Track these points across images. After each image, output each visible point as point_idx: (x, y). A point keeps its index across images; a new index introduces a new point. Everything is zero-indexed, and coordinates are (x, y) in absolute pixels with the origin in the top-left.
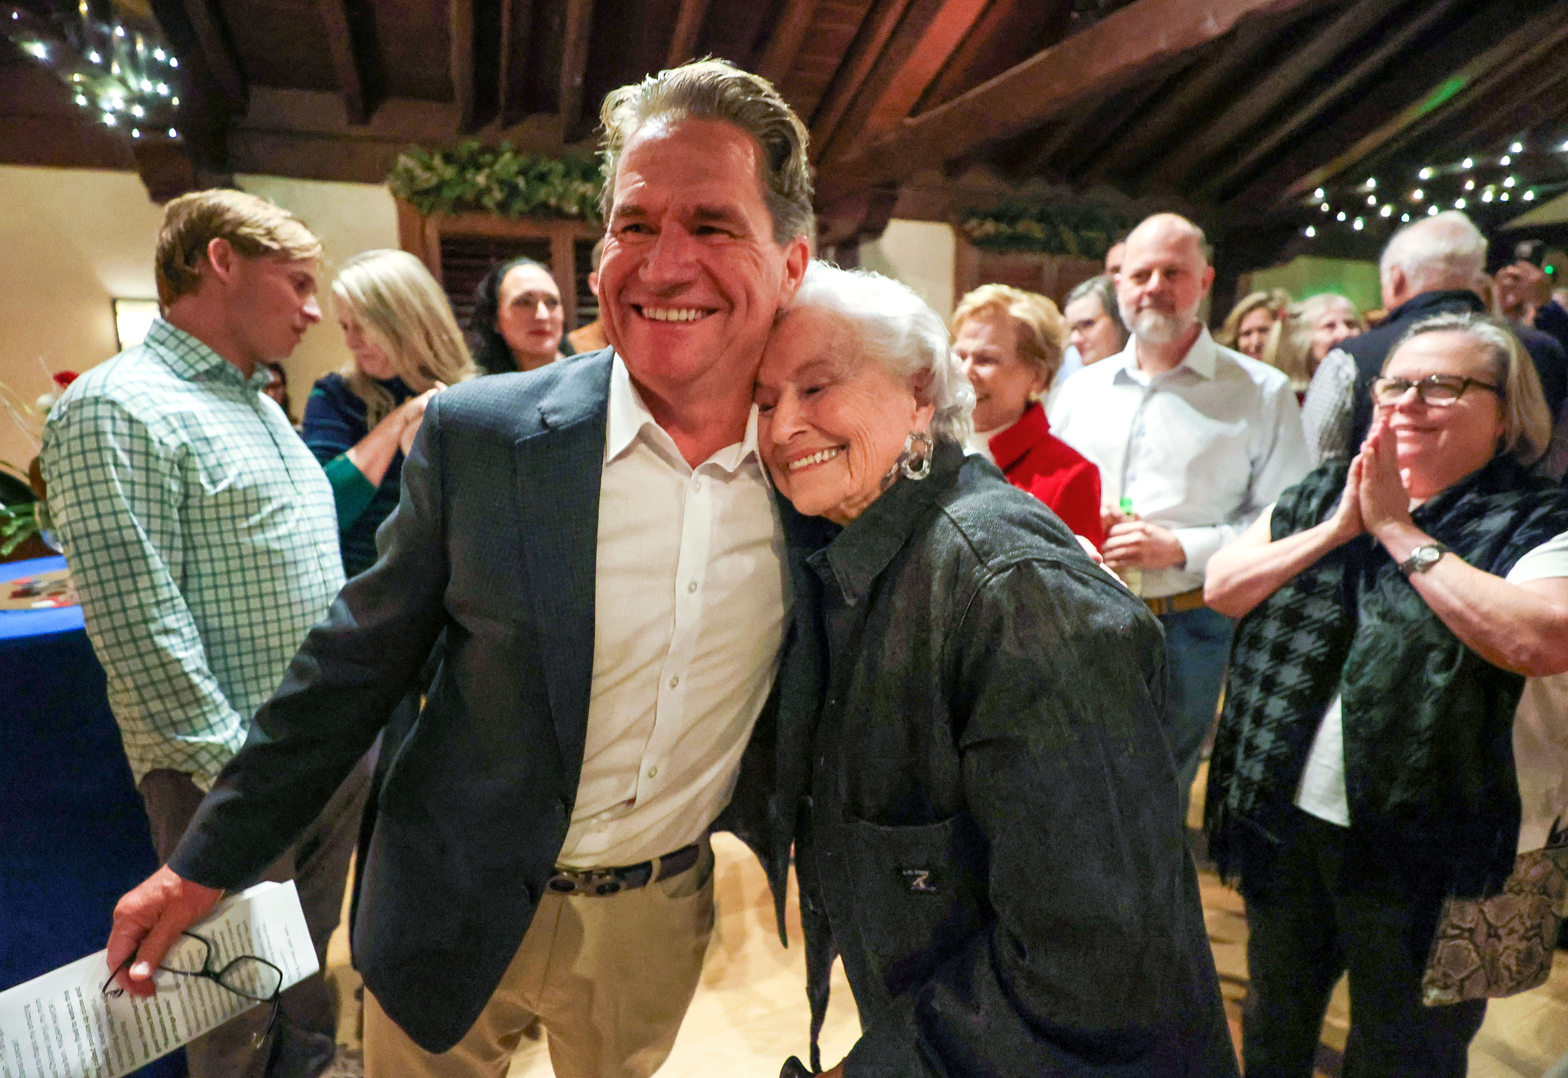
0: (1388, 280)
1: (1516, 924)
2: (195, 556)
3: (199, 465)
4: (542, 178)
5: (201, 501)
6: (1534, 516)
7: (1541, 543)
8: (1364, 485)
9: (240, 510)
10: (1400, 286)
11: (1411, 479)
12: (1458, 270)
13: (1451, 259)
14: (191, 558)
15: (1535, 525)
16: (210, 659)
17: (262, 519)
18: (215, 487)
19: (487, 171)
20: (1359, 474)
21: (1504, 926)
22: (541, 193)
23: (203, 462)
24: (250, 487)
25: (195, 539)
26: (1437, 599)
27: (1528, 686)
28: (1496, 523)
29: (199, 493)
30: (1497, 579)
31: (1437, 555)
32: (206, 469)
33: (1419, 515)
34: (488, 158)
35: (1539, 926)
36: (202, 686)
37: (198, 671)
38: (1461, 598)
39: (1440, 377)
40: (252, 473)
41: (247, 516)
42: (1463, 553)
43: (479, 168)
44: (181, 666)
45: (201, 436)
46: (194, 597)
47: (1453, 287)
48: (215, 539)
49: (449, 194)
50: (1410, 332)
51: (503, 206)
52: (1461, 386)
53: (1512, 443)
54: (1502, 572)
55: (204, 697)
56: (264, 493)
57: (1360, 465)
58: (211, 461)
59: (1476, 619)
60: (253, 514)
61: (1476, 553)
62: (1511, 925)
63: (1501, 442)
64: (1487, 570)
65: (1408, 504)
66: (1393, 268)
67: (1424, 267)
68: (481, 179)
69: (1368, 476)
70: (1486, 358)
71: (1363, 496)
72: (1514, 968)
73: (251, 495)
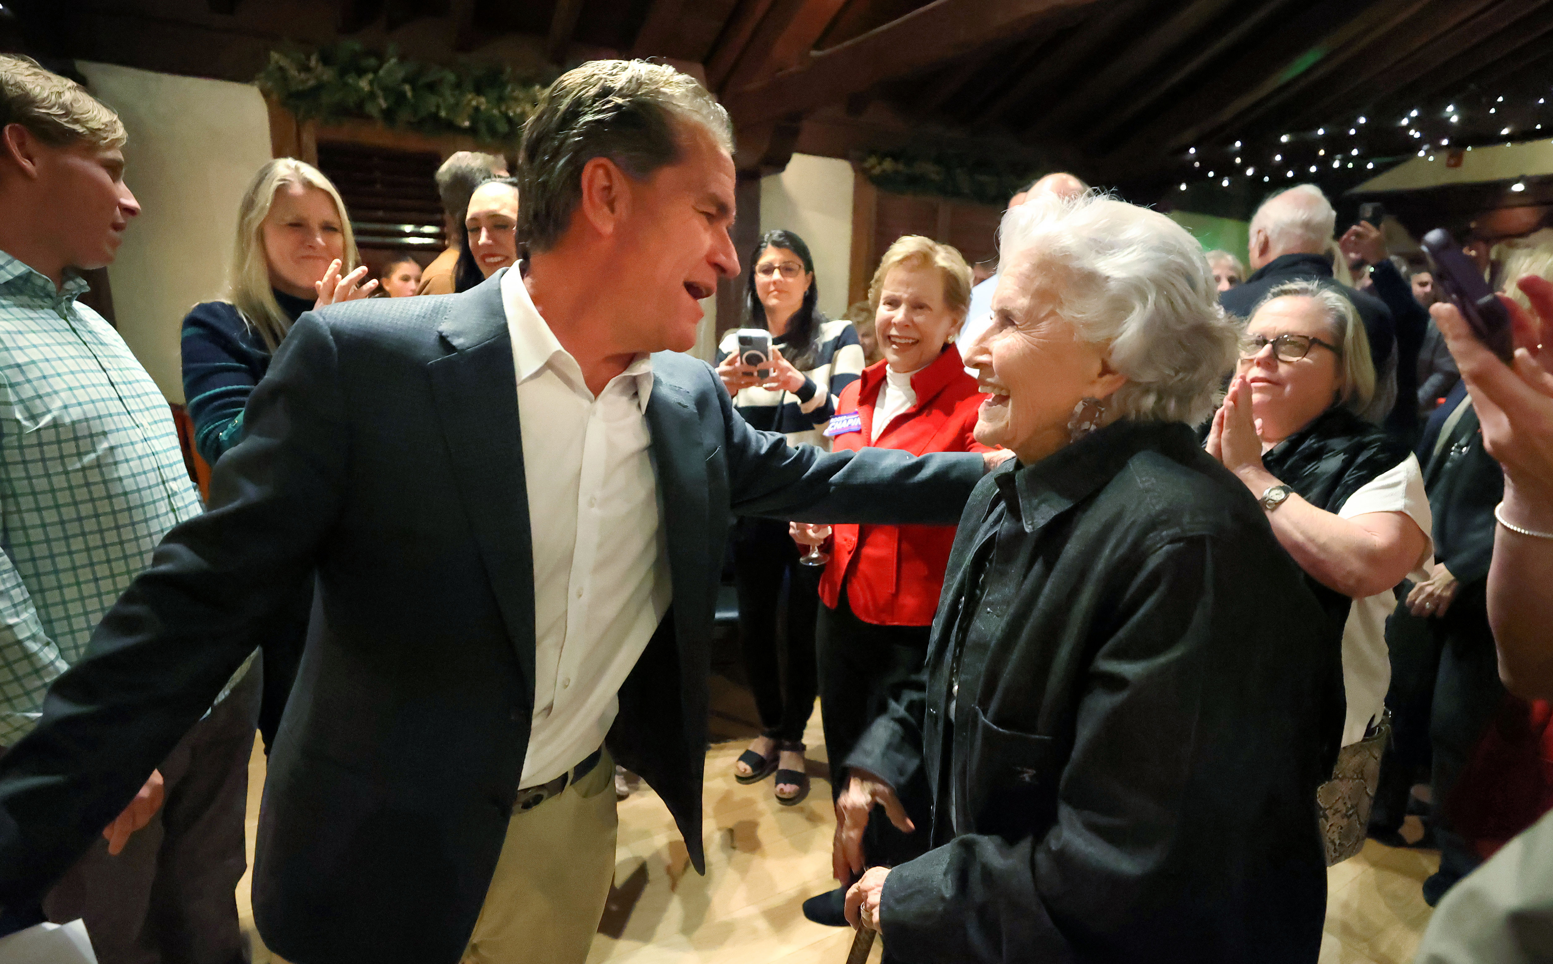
0: (1254, 243)
1: (1340, 806)
2: (17, 504)
3: (12, 398)
4: (432, 87)
5: (20, 440)
6: (1360, 459)
7: (1365, 483)
8: (1225, 434)
9: (69, 448)
10: (1265, 249)
11: (1262, 427)
12: (1312, 236)
13: (1307, 225)
14: (12, 508)
15: (1360, 467)
16: (47, 623)
17: (98, 458)
18: (37, 424)
19: (370, 76)
20: (1221, 425)
21: (1330, 808)
22: (431, 102)
23: (17, 394)
24: (80, 421)
25: (16, 484)
26: (1284, 533)
27: (1354, 604)
28: (1330, 464)
29: (16, 431)
30: (1331, 515)
31: (1282, 495)
32: (21, 401)
33: (1269, 458)
34: (372, 62)
35: (1357, 805)
36: (41, 654)
37: (34, 637)
38: (1302, 533)
39: (1292, 335)
40: (80, 404)
41: (80, 455)
42: (1303, 493)
43: (361, 72)
44: (14, 634)
45: (12, 363)
46: (22, 553)
47: (1308, 251)
48: (41, 484)
49: (326, 99)
50: (1270, 295)
51: (389, 115)
52: (1307, 344)
53: (1346, 396)
54: (1335, 510)
55: (45, 667)
56: (96, 427)
57: (1222, 417)
58: (27, 392)
59: (1314, 550)
60: (87, 453)
61: (1316, 491)
62: (1336, 807)
63: (1338, 394)
64: (1323, 507)
65: (1261, 448)
66: (1259, 232)
67: (1283, 232)
68: (364, 84)
69: (1228, 427)
70: (1329, 321)
71: (1223, 444)
72: (1337, 842)
73: (82, 431)
